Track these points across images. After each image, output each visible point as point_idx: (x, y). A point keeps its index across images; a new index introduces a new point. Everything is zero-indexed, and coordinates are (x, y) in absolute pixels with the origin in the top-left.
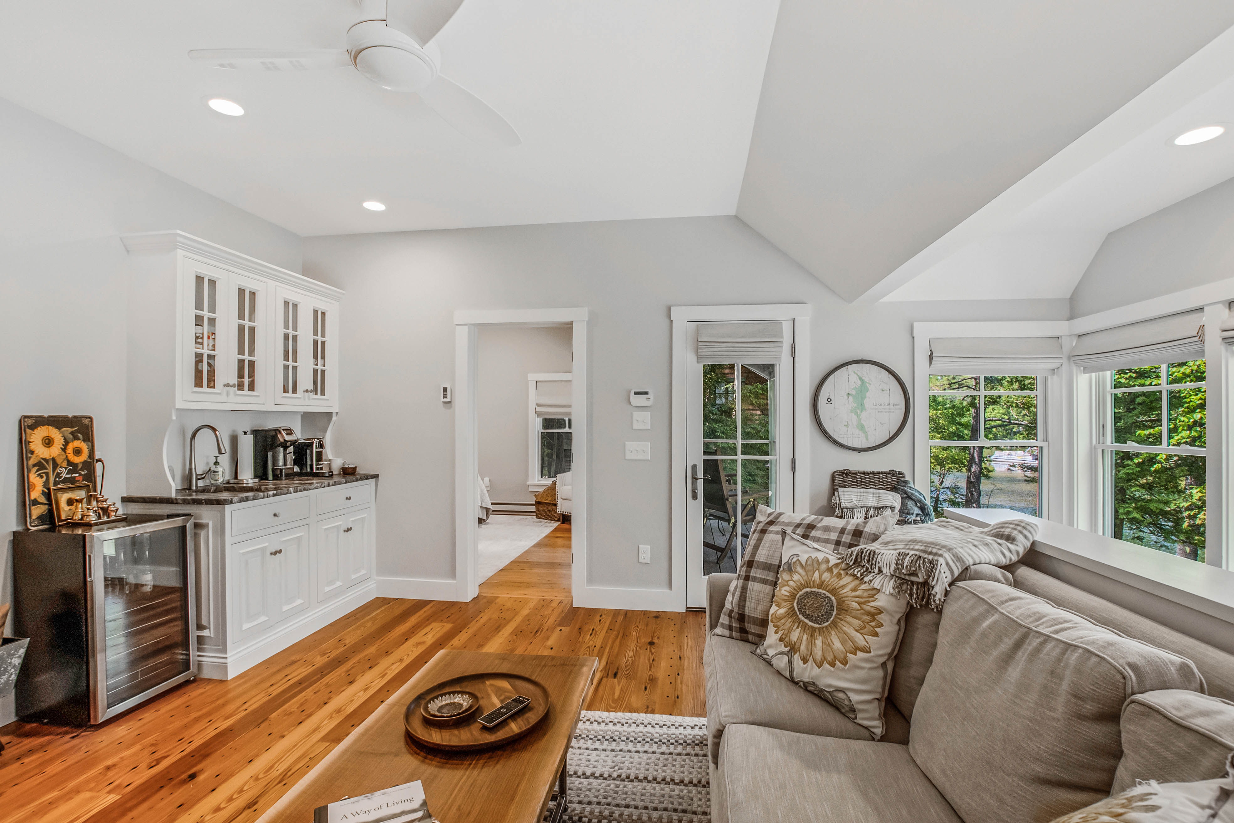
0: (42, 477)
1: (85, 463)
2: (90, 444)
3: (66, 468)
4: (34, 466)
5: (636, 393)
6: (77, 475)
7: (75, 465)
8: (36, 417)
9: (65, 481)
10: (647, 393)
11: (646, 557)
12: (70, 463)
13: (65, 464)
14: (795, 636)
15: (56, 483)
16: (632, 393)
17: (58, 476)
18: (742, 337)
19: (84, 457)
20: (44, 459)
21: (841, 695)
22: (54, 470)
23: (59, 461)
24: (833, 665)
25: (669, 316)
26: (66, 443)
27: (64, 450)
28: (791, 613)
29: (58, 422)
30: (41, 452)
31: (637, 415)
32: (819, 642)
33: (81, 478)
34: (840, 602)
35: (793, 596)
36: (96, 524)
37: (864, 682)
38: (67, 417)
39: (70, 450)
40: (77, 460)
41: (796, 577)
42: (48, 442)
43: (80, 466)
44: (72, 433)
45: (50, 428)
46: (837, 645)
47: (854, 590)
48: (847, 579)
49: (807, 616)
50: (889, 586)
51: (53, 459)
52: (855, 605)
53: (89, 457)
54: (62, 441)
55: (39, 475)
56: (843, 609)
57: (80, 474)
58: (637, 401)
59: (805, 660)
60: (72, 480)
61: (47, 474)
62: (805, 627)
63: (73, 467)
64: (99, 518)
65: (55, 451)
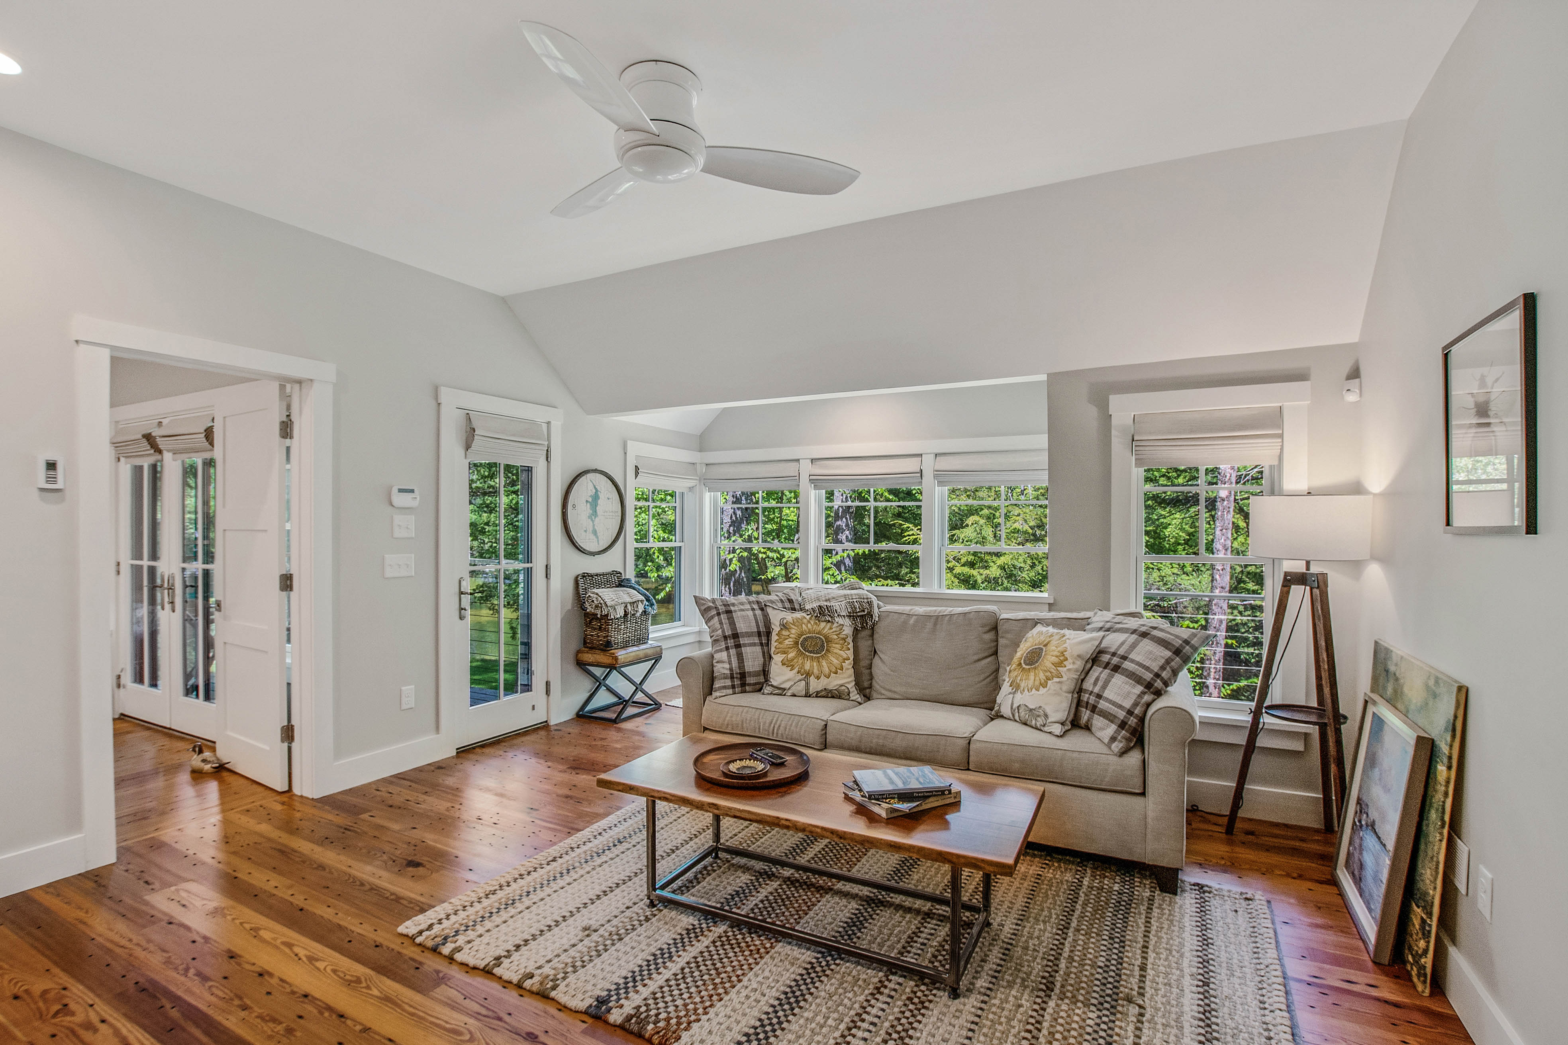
5: (400, 491)
10: (412, 491)
11: (409, 701)
14: (807, 666)
16: (395, 490)
18: (514, 435)
21: (843, 688)
24: (836, 673)
25: (436, 398)
28: (800, 653)
31: (399, 519)
32: (824, 663)
34: (826, 637)
35: (796, 643)
37: (849, 677)
41: (793, 631)
46: (835, 661)
47: (831, 628)
48: (823, 624)
49: (811, 652)
50: (847, 622)
52: (836, 637)
56: (828, 640)
58: (400, 500)
59: (818, 678)
62: (812, 658)
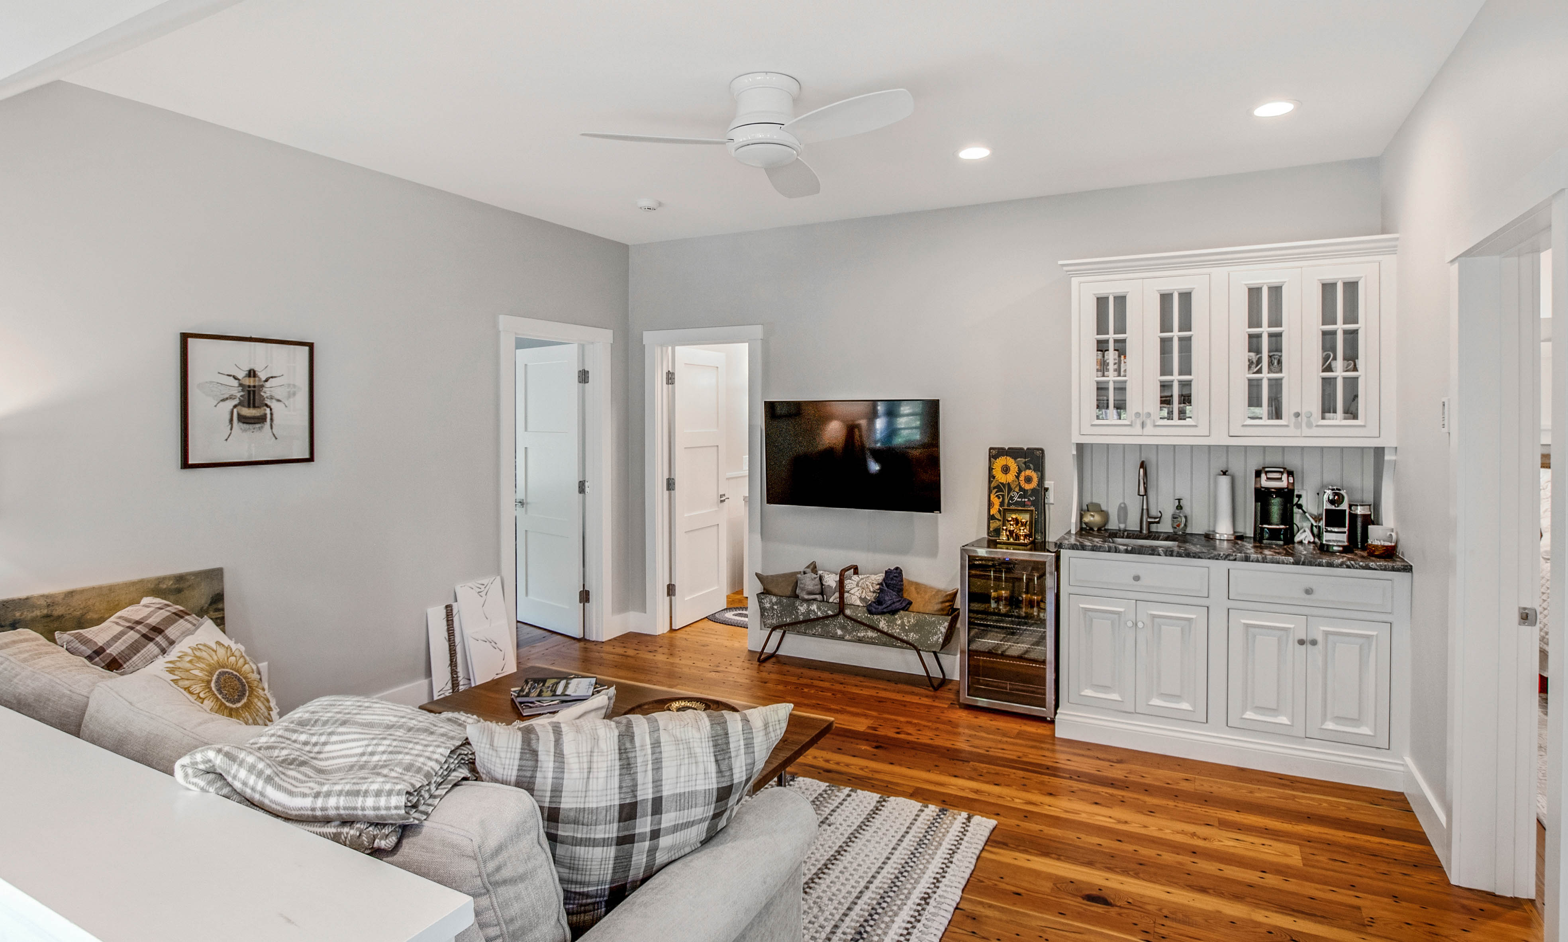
0: (999, 498)
1: (1033, 490)
2: (1039, 473)
3: (1018, 493)
4: (994, 488)
6: (1026, 500)
7: (1025, 491)
8: (999, 449)
9: (1017, 503)
12: (1021, 489)
13: (1017, 489)
15: (1009, 504)
17: (1011, 498)
19: (1034, 484)
20: (1002, 484)
22: (1008, 494)
23: (1013, 486)
26: (1020, 471)
27: (1018, 477)
29: (1014, 453)
30: (1001, 477)
33: (1029, 503)
36: (1005, 543)
38: (1022, 449)
39: (1022, 478)
40: (1027, 487)
42: (1006, 470)
43: (1029, 493)
44: (1025, 463)
45: (1008, 458)
51: (1009, 484)
53: (1038, 485)
54: (1017, 469)
55: (997, 496)
57: (1029, 500)
60: (1023, 504)
61: (1003, 496)
63: (1024, 493)
64: (1008, 539)
65: (1010, 477)
